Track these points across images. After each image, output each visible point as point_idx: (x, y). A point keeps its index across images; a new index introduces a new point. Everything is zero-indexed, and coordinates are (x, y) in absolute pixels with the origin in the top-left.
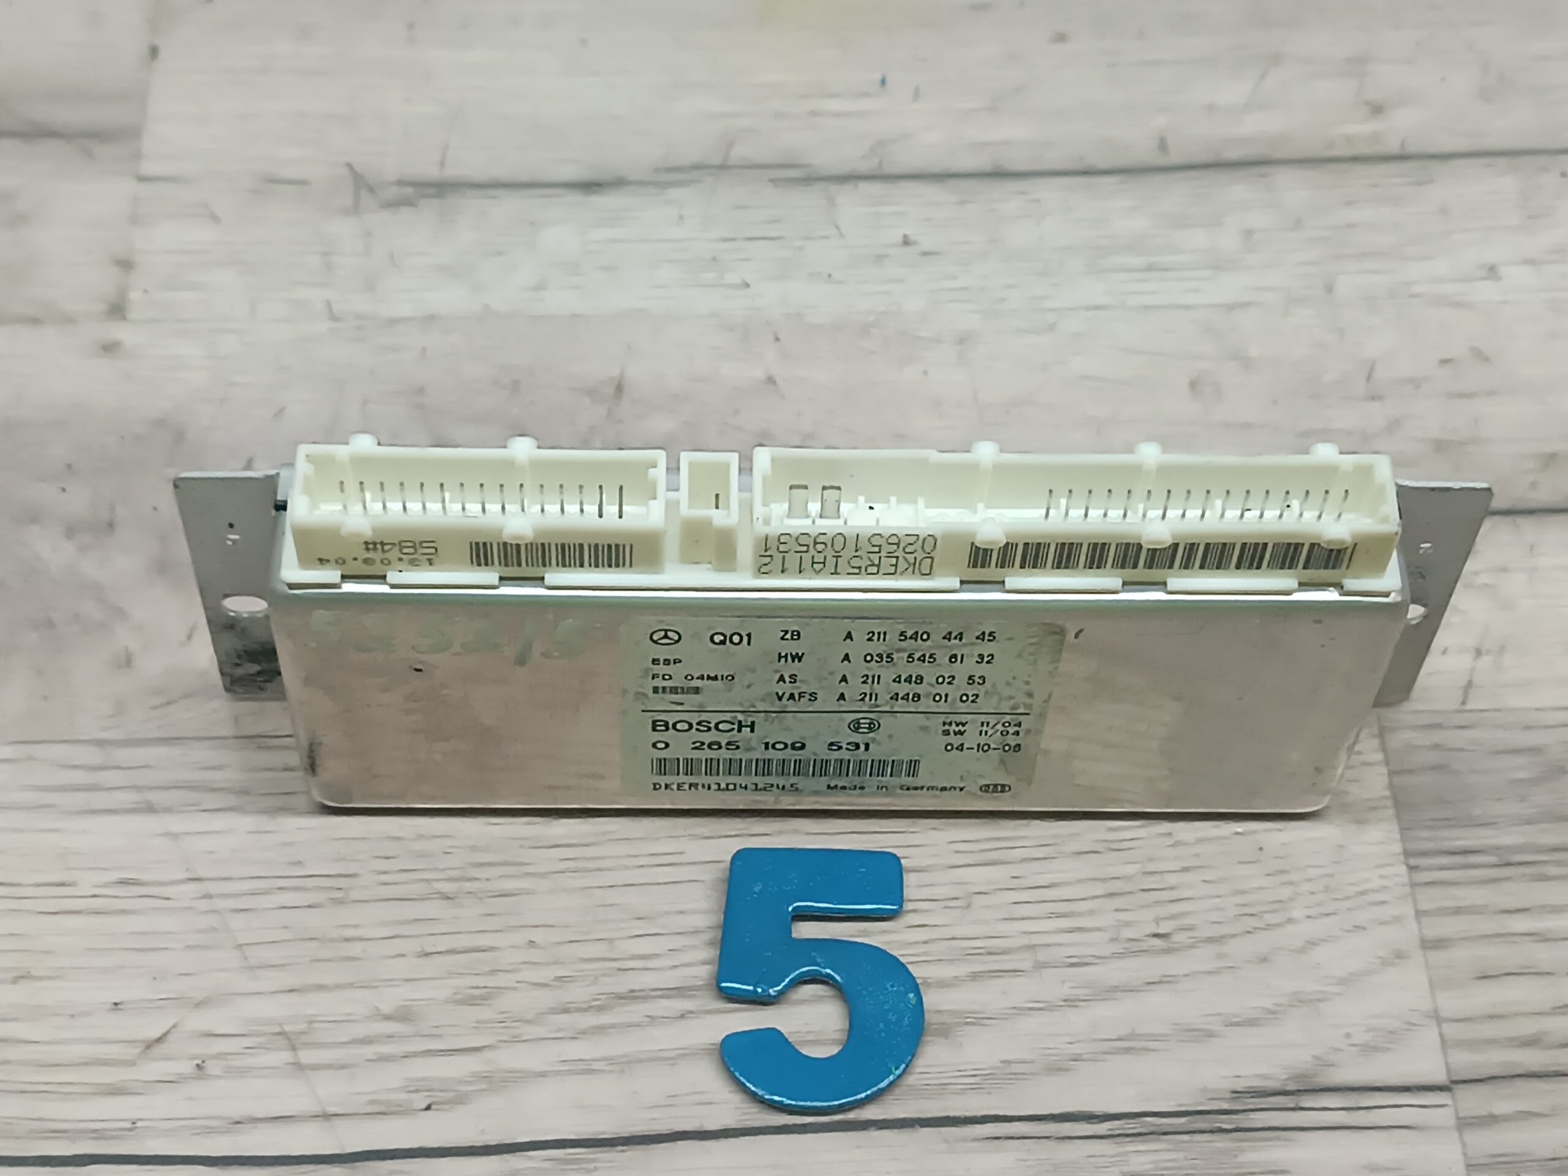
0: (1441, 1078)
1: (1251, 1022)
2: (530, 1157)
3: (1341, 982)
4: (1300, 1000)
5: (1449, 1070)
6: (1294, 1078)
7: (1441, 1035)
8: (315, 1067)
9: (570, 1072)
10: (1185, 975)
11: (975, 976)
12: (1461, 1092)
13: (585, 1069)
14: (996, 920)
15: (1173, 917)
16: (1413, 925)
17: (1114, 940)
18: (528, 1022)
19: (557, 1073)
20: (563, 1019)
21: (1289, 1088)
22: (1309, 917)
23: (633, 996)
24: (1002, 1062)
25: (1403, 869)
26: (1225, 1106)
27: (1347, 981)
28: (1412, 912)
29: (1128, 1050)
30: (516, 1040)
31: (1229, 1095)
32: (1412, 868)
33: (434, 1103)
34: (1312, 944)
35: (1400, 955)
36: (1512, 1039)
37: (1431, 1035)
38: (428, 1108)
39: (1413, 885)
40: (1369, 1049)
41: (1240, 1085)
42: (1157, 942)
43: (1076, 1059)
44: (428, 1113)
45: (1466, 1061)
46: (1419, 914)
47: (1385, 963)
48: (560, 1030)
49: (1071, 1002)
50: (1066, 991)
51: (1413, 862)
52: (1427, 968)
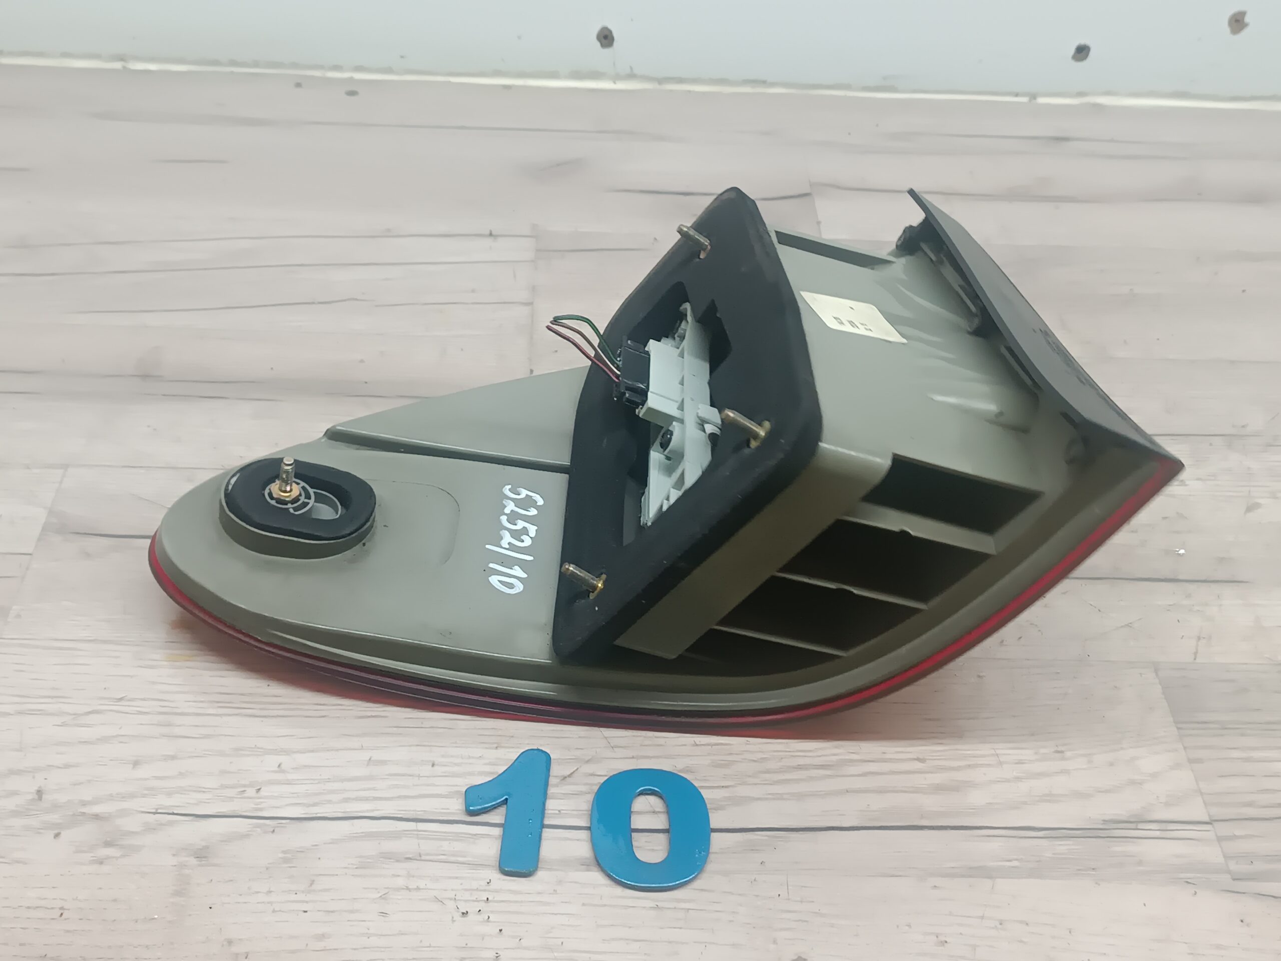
0: (1206, 819)
1: (1107, 791)
2: (757, 835)
4: (1132, 782)
6: (1133, 815)
9: (772, 799)
10: (1074, 770)
12: (1216, 824)
13: (779, 797)
15: (1065, 746)
17: (1036, 753)
18: (750, 776)
19: (766, 799)
20: (767, 776)
21: (1132, 820)
23: (799, 768)
24: (987, 803)
25: (1175, 729)
26: (1101, 827)
27: (1154, 776)
28: (1182, 747)
29: (1049, 801)
30: (744, 784)
31: (1102, 822)
32: (1178, 728)
40: (1167, 804)
41: (1107, 818)
42: (1057, 755)
43: (1025, 803)
45: (1216, 812)
46: (1185, 748)
48: (766, 780)
49: (1018, 779)
50: (1016, 774)
51: (1180, 726)
52: (1192, 771)
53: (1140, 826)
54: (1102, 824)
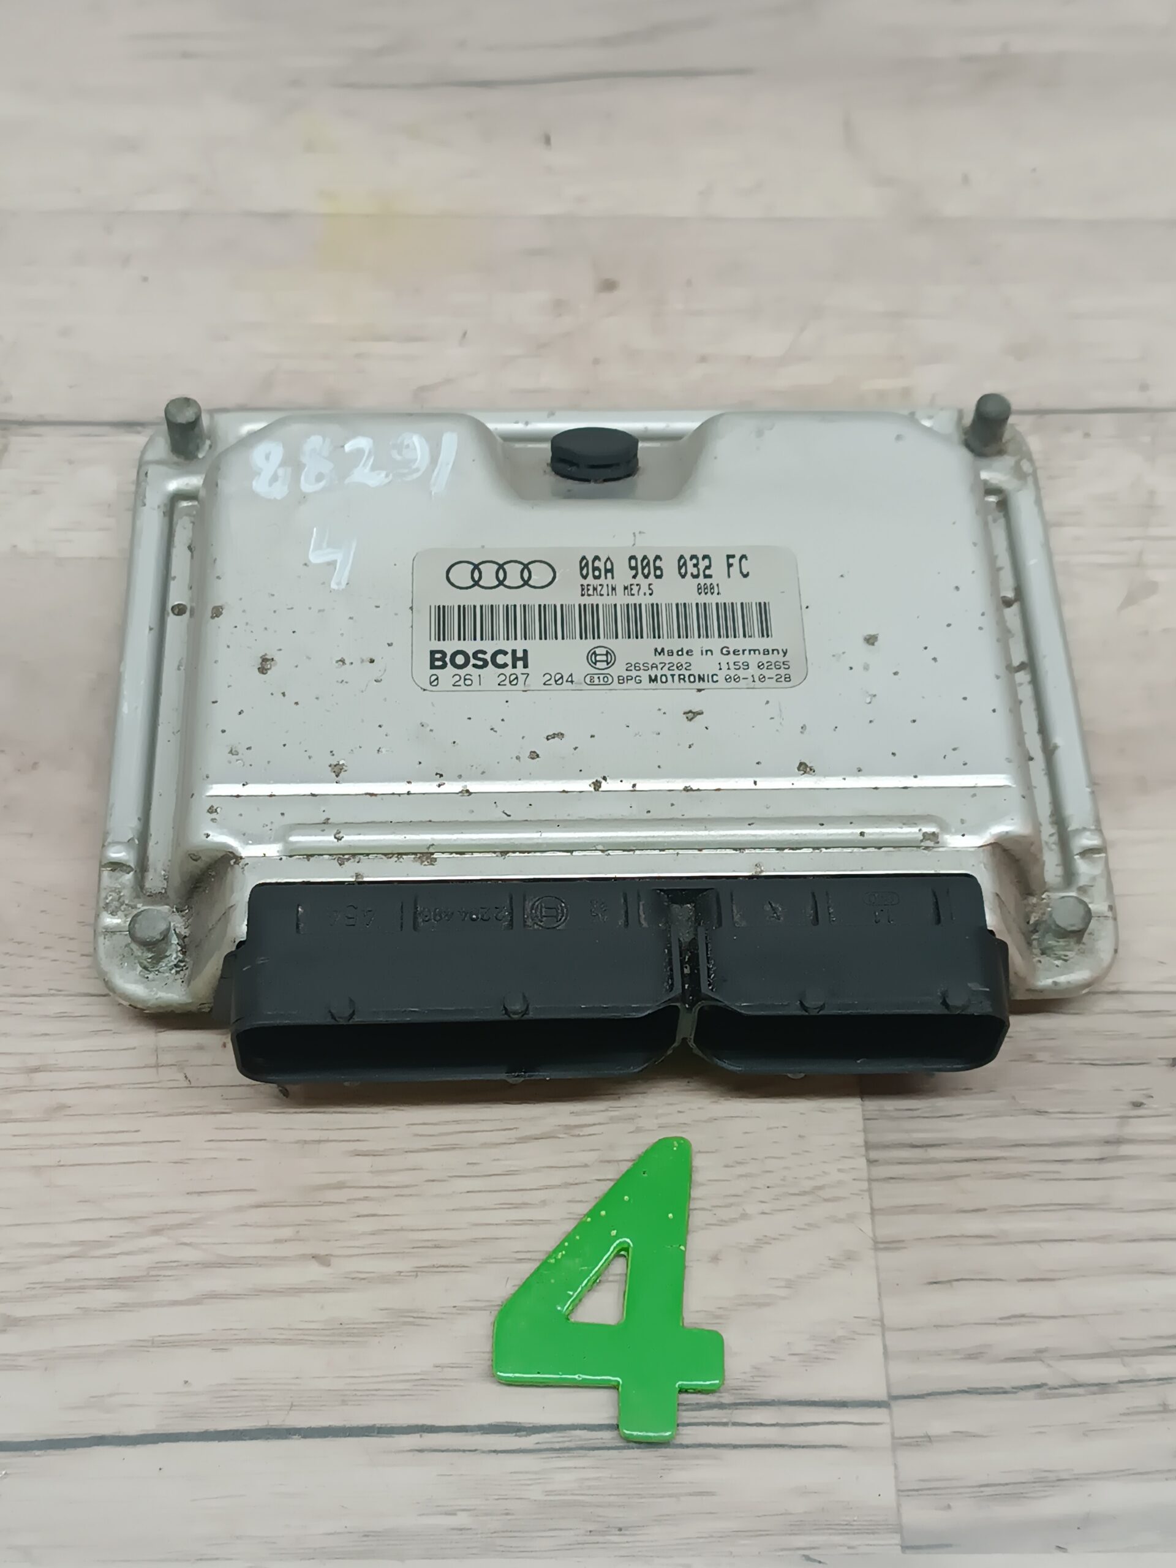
3: (789, 1284)
5: (888, 1386)
7: (885, 1347)
11: (417, 1272)
14: (447, 1210)
22: (763, 1213)
34: (763, 1241)
35: (851, 1256)
36: (956, 1352)
37: (875, 1345)
47: (836, 1265)
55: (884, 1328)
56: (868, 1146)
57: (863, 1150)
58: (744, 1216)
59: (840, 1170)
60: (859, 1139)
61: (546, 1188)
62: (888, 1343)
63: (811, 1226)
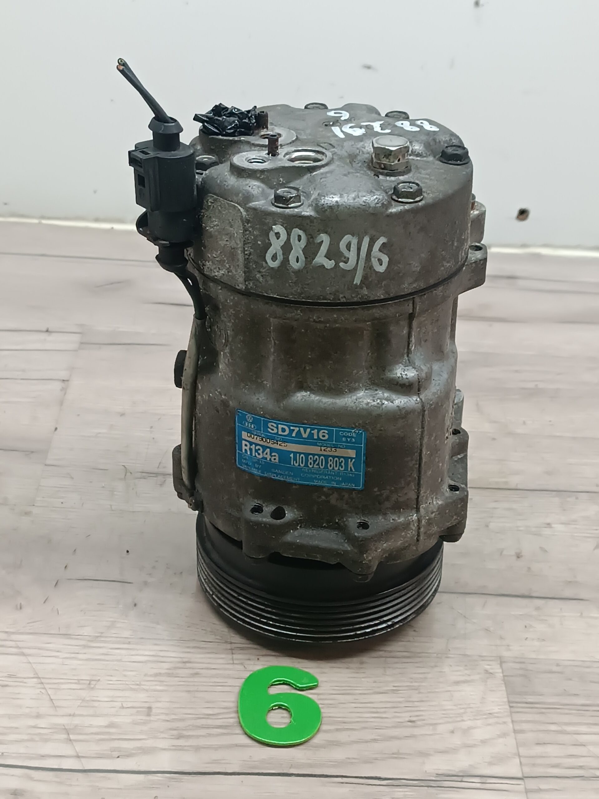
0: (520, 775)
1: (445, 752)
2: (157, 776)
3: (482, 741)
4: (466, 746)
5: (522, 773)
6: (461, 771)
8: (76, 741)
9: (175, 750)
10: (420, 735)
12: (527, 781)
13: (182, 748)
14: (348, 712)
15: (417, 716)
16: (511, 725)
17: (393, 722)
18: (162, 732)
19: (170, 749)
20: (175, 732)
21: (460, 774)
22: (470, 720)
23: (203, 727)
24: (347, 758)
25: (507, 707)
26: (434, 779)
27: (484, 742)
29: (396, 758)
30: (155, 737)
31: (435, 775)
32: (511, 707)
33: (121, 756)
34: (470, 728)
35: (505, 734)
36: (548, 765)
37: (516, 761)
38: (118, 757)
39: (511, 712)
40: (491, 764)
41: (440, 772)
42: (410, 723)
43: (376, 759)
44: (119, 759)
45: (529, 770)
46: (513, 721)
47: (500, 736)
49: (375, 740)
50: (373, 737)
51: (511, 705)
52: (516, 739)
53: (465, 779)
54: (436, 777)
55: (520, 756)
56: (509, 702)
57: (507, 703)
58: (463, 720)
59: (499, 709)
60: (506, 700)
61: (386, 708)
62: (521, 761)
63: (489, 725)
